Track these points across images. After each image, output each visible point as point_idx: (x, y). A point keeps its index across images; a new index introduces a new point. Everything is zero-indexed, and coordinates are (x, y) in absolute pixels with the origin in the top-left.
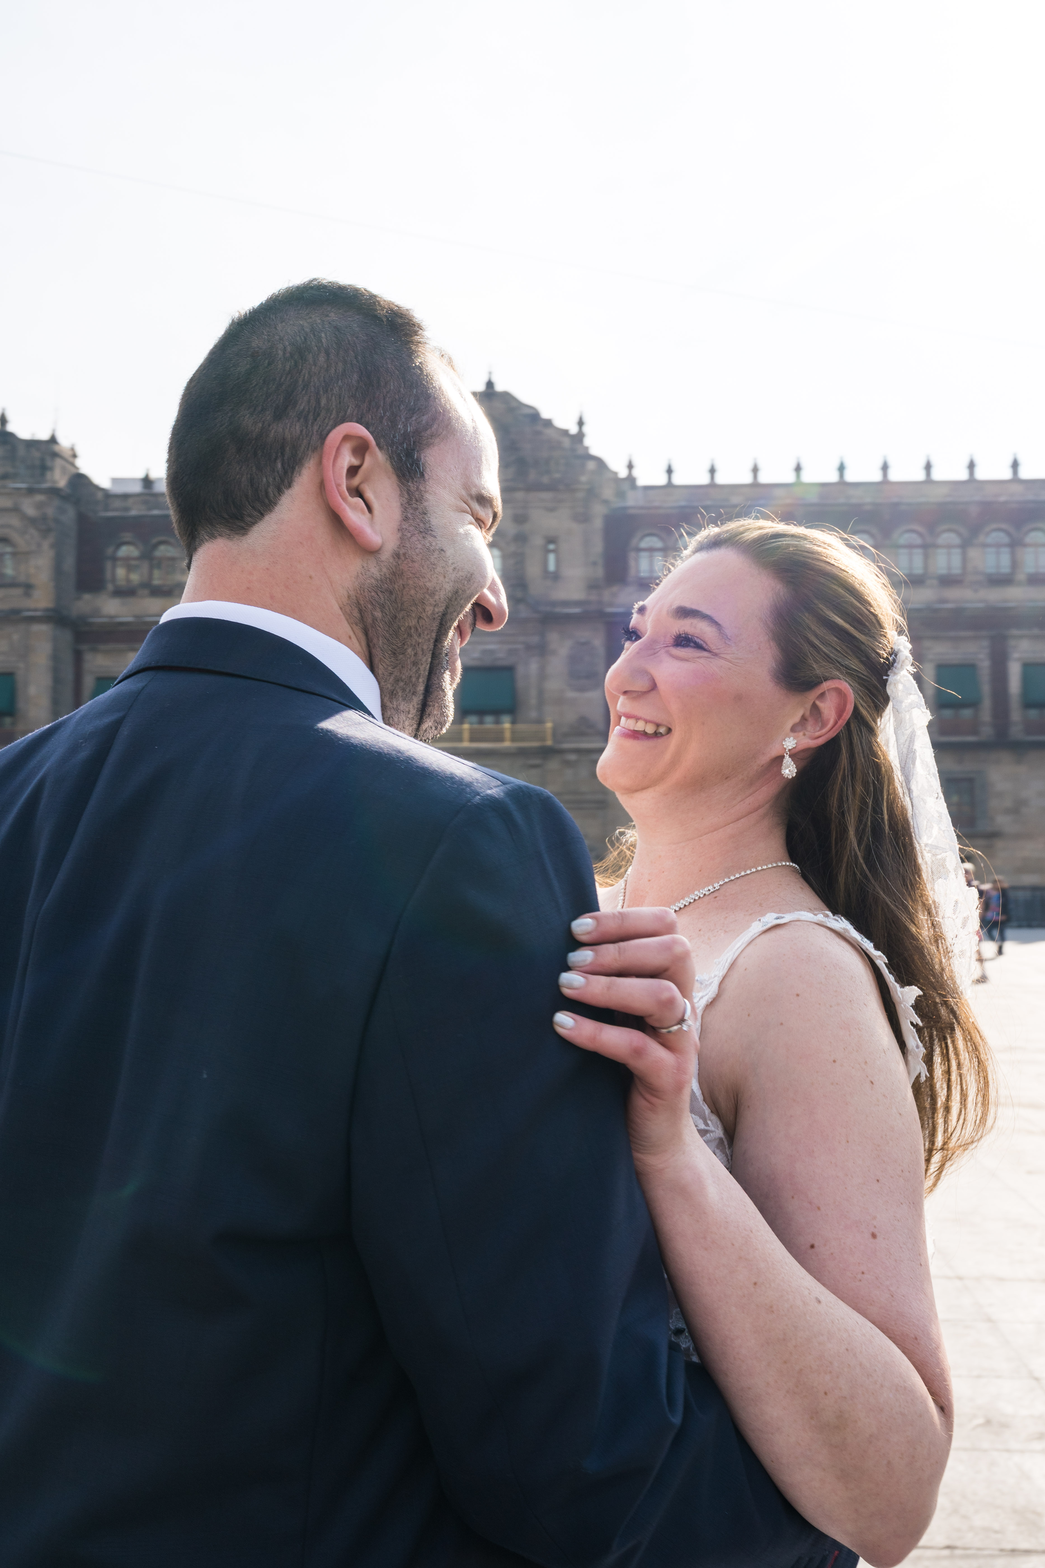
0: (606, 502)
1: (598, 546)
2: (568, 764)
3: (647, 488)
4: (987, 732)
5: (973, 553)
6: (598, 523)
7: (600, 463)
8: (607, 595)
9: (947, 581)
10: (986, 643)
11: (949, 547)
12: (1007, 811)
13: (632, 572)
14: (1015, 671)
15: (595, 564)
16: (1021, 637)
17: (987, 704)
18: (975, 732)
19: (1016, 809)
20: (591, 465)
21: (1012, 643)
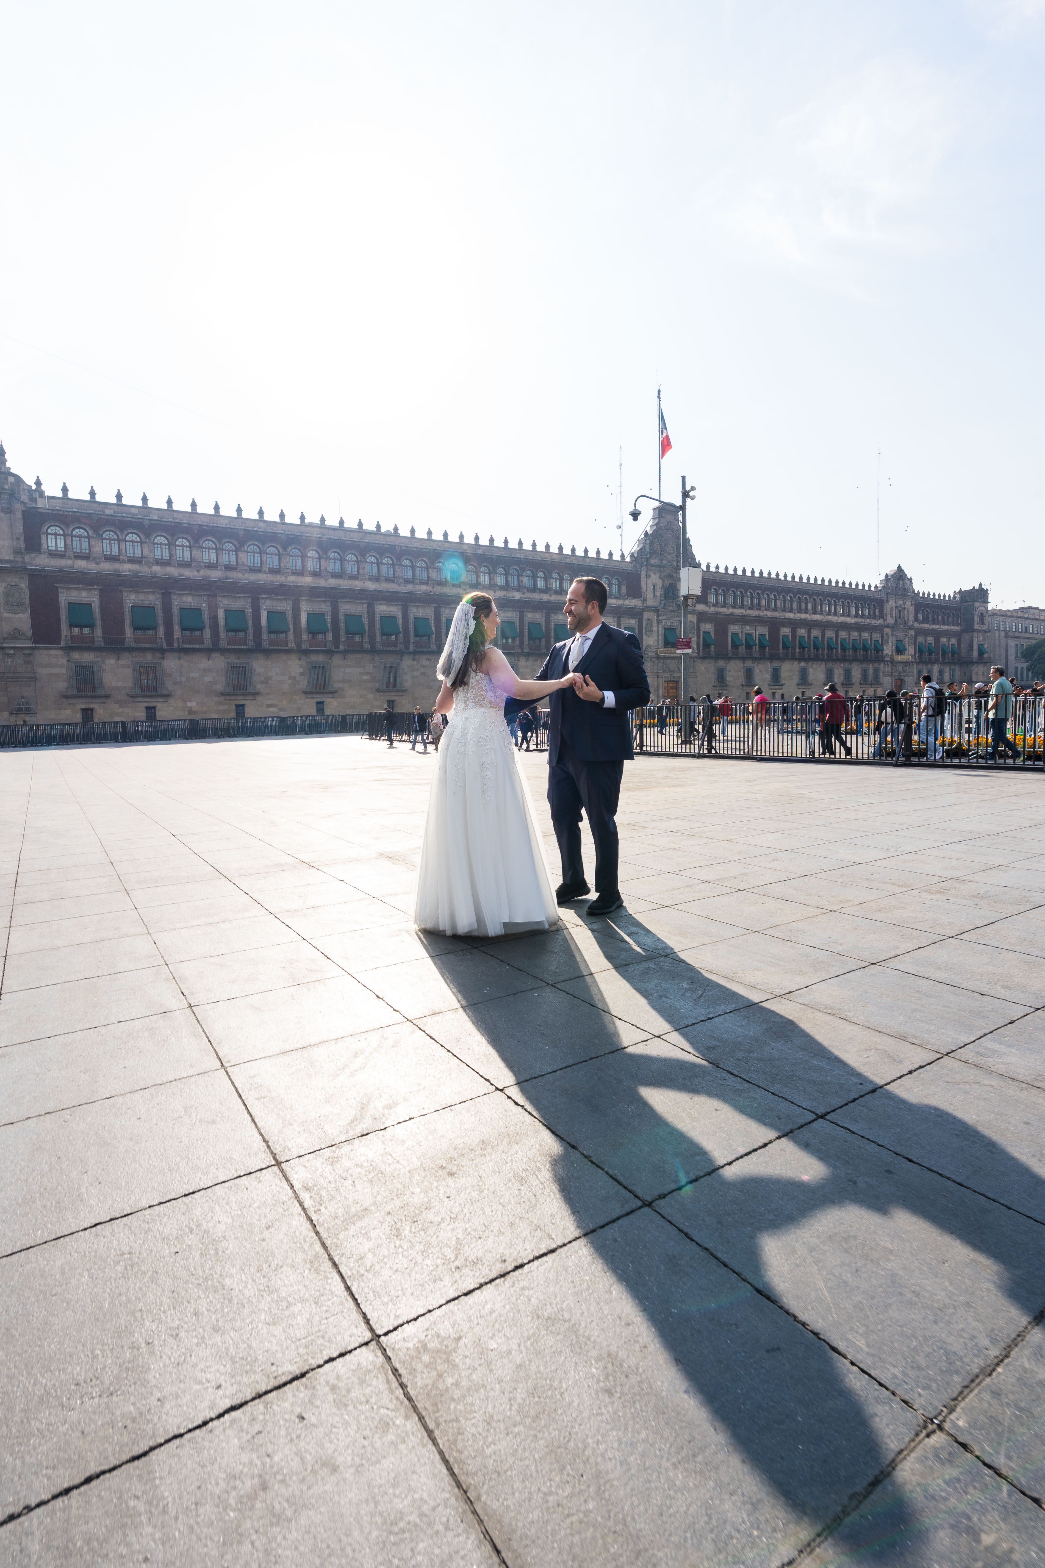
0: (23, 502)
1: (20, 528)
2: (8, 655)
3: (50, 498)
4: (251, 644)
5: (241, 555)
6: (19, 515)
7: (18, 479)
8: (27, 558)
9: (228, 568)
10: (249, 600)
11: (229, 551)
12: (262, 683)
13: (44, 546)
14: (264, 615)
15: (18, 539)
16: (266, 598)
17: (251, 630)
18: (246, 645)
19: (265, 682)
20: (11, 479)
21: (262, 601)
